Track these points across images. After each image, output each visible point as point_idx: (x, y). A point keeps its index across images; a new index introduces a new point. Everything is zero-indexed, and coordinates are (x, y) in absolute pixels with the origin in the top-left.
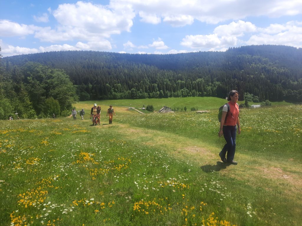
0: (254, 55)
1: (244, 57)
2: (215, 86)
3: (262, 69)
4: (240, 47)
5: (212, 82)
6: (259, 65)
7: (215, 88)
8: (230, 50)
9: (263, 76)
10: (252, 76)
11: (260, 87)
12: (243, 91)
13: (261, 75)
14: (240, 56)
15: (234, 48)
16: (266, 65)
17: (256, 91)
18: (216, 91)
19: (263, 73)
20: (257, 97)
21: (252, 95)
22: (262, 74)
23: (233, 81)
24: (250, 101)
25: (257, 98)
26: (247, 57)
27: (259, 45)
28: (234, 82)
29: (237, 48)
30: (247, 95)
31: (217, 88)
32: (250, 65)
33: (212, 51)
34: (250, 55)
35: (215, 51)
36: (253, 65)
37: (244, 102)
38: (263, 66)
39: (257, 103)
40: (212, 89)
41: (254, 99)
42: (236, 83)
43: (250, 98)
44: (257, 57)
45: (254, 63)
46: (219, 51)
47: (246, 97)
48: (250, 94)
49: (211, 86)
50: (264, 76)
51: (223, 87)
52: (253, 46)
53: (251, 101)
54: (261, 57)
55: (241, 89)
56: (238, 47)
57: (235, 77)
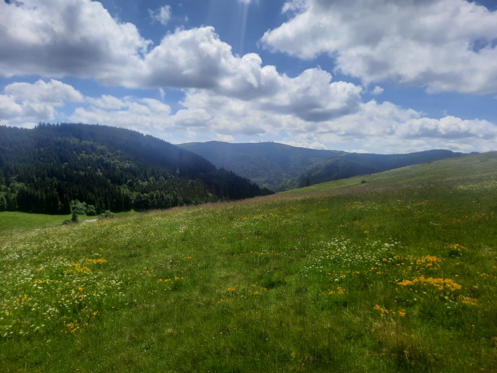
3: (98, 161)
5: (8, 184)
6: (92, 156)
7: (13, 196)
9: (99, 173)
10: (82, 173)
11: (96, 191)
12: (68, 198)
13: (97, 171)
14: (60, 139)
15: (49, 124)
16: (103, 156)
18: (16, 200)
19: (99, 168)
20: (92, 206)
23: (50, 181)
27: (90, 124)
29: (54, 125)
30: (75, 204)
31: (19, 194)
32: (79, 155)
34: (78, 138)
36: (84, 155)
39: (93, 217)
42: (55, 184)
43: (82, 209)
44: (88, 143)
45: (84, 152)
47: (74, 208)
48: (81, 202)
49: (6, 190)
50: (101, 174)
51: (31, 192)
53: (84, 214)
55: (65, 196)
57: (52, 174)
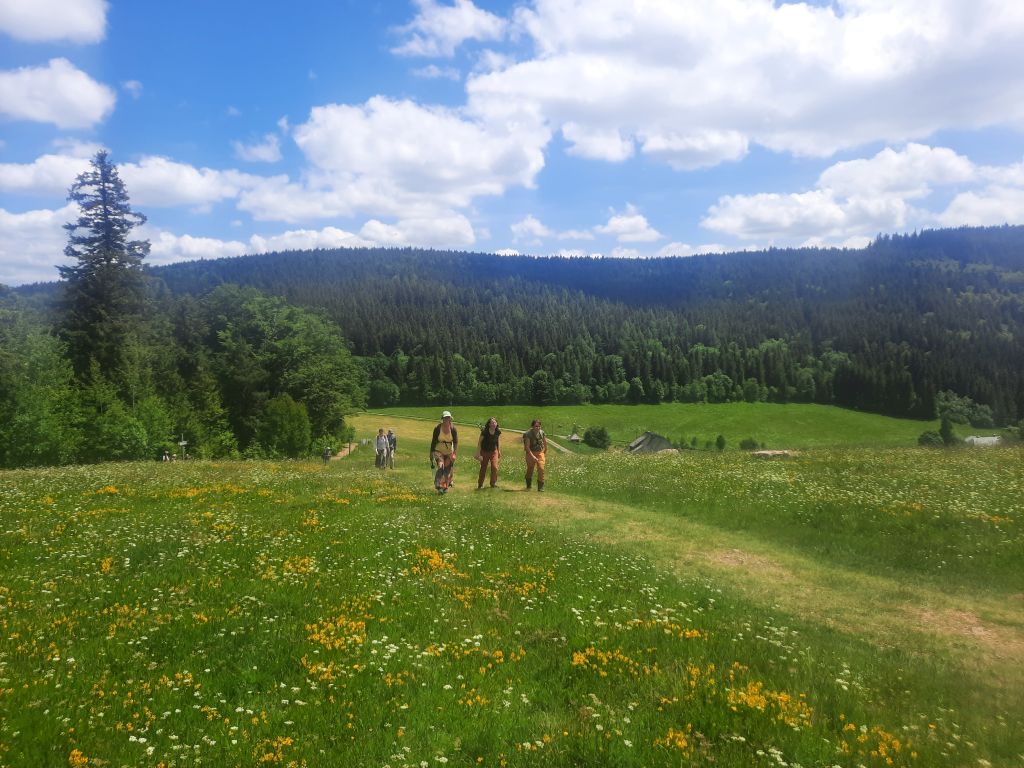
0: (972, 262)
1: (934, 267)
2: (826, 367)
3: (1003, 308)
4: (918, 234)
5: (818, 353)
6: (990, 298)
7: (828, 376)
8: (881, 243)
9: (1006, 334)
10: (965, 335)
11: (997, 374)
12: (933, 386)
13: (1000, 331)
14: (918, 263)
15: (896, 237)
16: (1015, 296)
17: (979, 388)
18: (831, 385)
19: (1005, 322)
20: (986, 407)
21: (969, 400)
22: (1005, 328)
23: (895, 351)
24: (960, 423)
25: (986, 412)
26: (944, 270)
27: (987, 225)
28: (898, 354)
29: (906, 235)
30: (947, 399)
31: (837, 374)
32: (958, 296)
33: (816, 249)
34: (956, 260)
35: (828, 247)
36: (970, 294)
37: (935, 426)
38: (1006, 299)
39: (987, 432)
40: (816, 377)
41: (977, 417)
42: (906, 356)
43: (961, 412)
44: (981, 268)
45: (972, 288)
46: (840, 248)
47: (944, 409)
48: (961, 396)
49: (814, 365)
50: (1010, 336)
51: (859, 371)
52: (965, 231)
53: (965, 423)
54: (998, 268)
55: (926, 381)
56: (910, 235)
57: (900, 335)
